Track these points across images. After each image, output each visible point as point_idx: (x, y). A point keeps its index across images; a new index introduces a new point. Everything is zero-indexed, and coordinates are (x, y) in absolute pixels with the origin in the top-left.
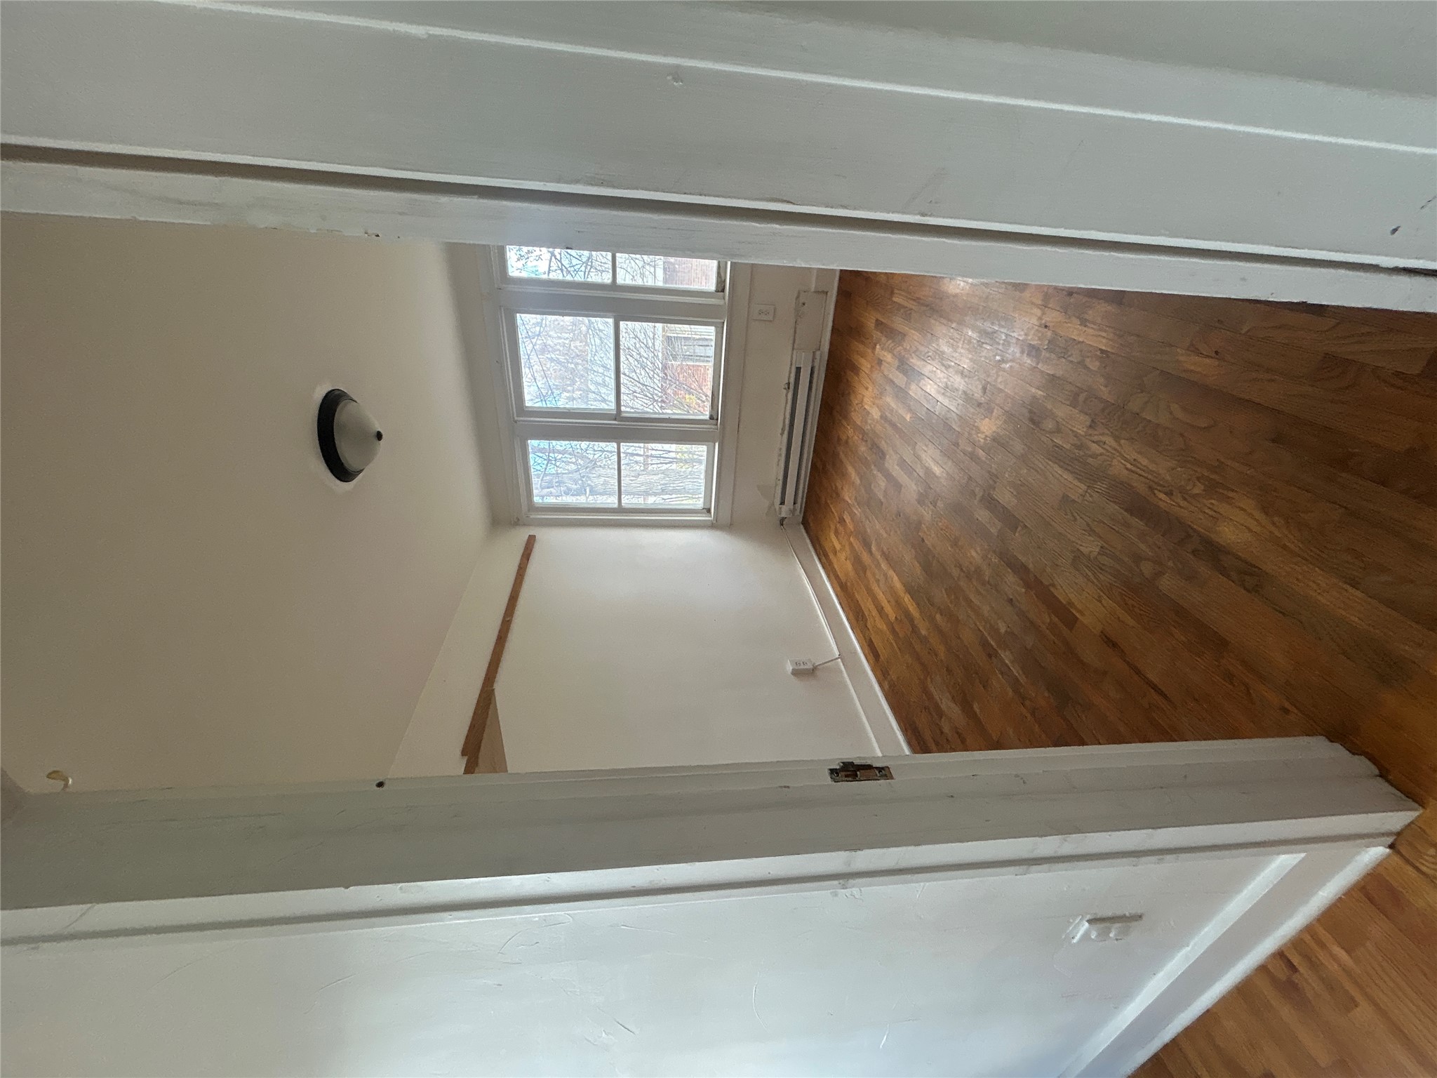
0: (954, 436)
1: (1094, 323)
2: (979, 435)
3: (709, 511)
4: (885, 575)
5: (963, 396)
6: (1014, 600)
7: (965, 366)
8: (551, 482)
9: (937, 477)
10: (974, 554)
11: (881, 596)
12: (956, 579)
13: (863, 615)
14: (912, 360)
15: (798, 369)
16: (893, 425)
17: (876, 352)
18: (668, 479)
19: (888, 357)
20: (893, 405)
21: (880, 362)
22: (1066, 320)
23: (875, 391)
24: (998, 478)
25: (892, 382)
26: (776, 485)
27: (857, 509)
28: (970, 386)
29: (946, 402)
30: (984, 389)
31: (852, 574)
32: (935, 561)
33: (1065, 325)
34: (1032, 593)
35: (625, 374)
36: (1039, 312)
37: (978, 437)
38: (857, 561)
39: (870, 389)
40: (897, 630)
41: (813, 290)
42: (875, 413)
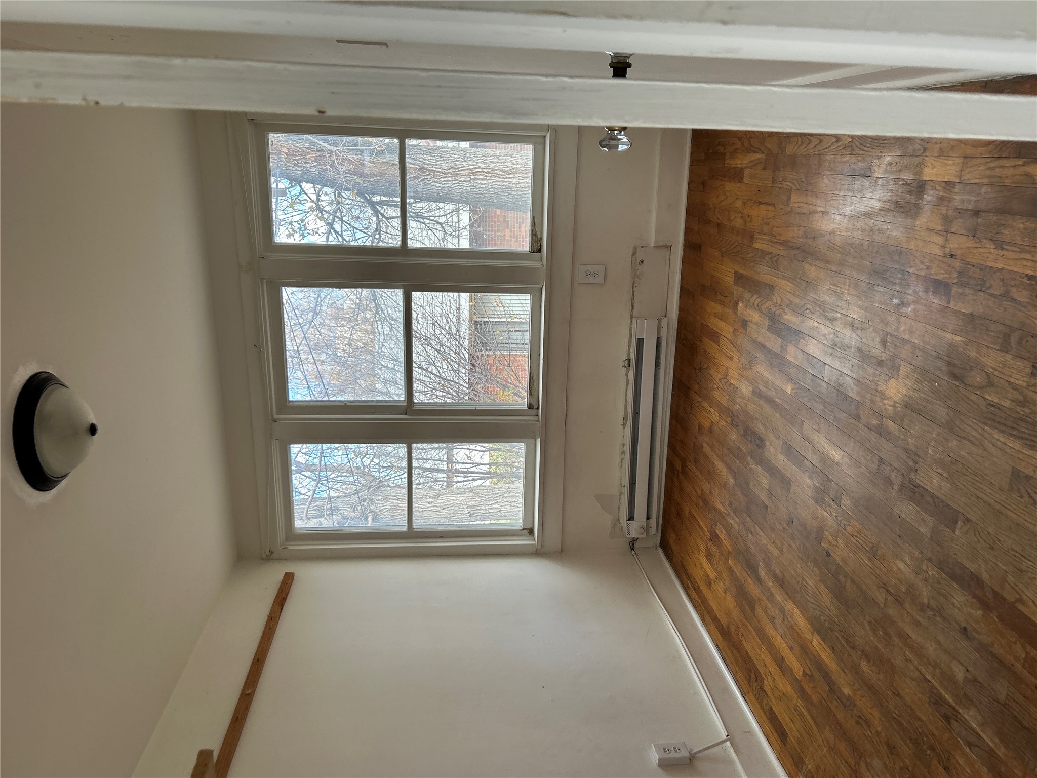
0: (853, 407)
1: (1013, 244)
2: (885, 402)
3: (531, 531)
4: (782, 611)
5: (857, 354)
6: (969, 629)
7: (855, 317)
8: (320, 509)
9: (837, 464)
10: (901, 566)
11: (779, 642)
12: (882, 606)
13: (757, 674)
14: (786, 317)
15: (640, 342)
16: (769, 401)
17: (739, 312)
18: (477, 499)
19: (755, 316)
20: (766, 374)
21: (745, 323)
22: (976, 245)
23: (743, 360)
24: (919, 457)
25: (764, 346)
26: (621, 494)
27: (733, 519)
28: (864, 340)
29: (836, 364)
30: (884, 343)
31: (736, 613)
32: (848, 583)
33: (975, 251)
34: (994, 616)
35: (420, 367)
36: (939, 240)
37: (884, 404)
38: (742, 594)
39: (736, 359)
40: (809, 691)
41: (652, 245)
42: (745, 389)
